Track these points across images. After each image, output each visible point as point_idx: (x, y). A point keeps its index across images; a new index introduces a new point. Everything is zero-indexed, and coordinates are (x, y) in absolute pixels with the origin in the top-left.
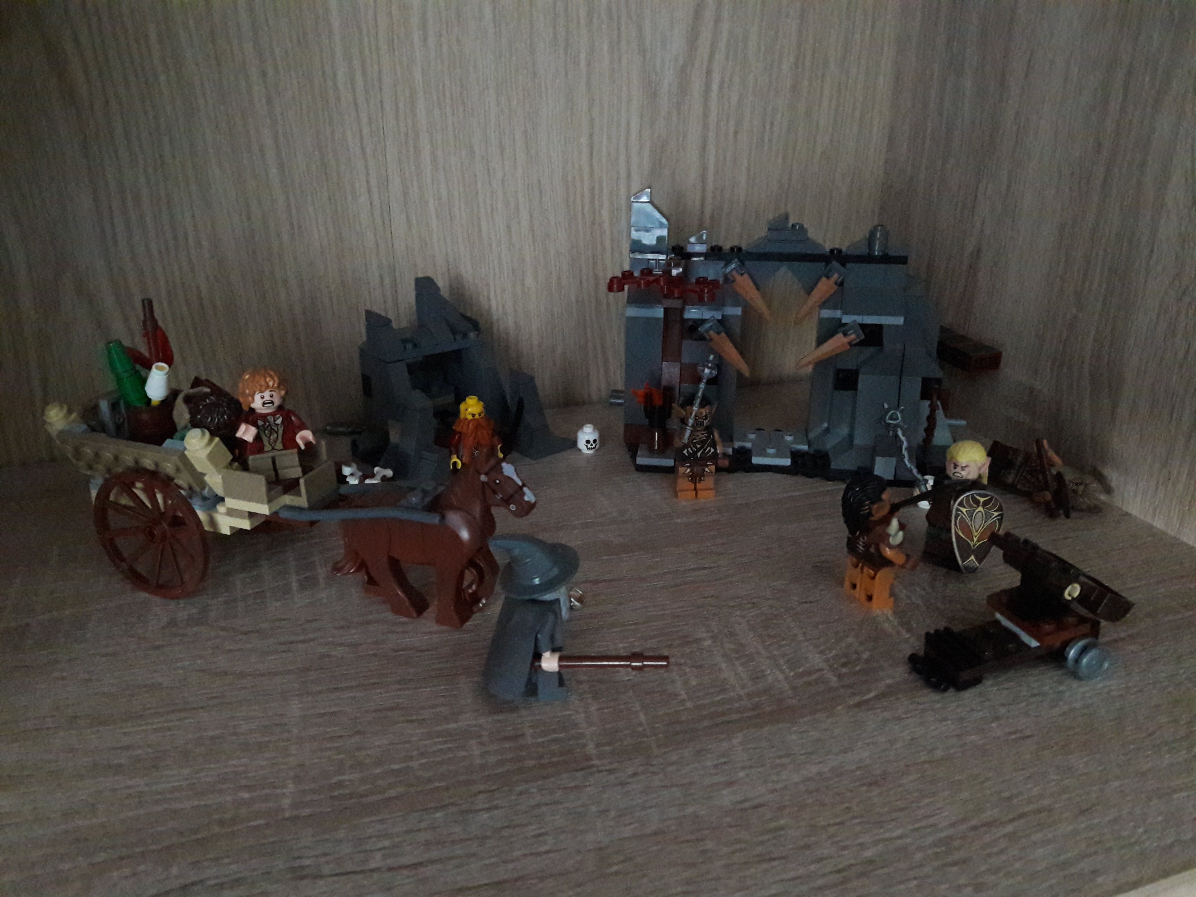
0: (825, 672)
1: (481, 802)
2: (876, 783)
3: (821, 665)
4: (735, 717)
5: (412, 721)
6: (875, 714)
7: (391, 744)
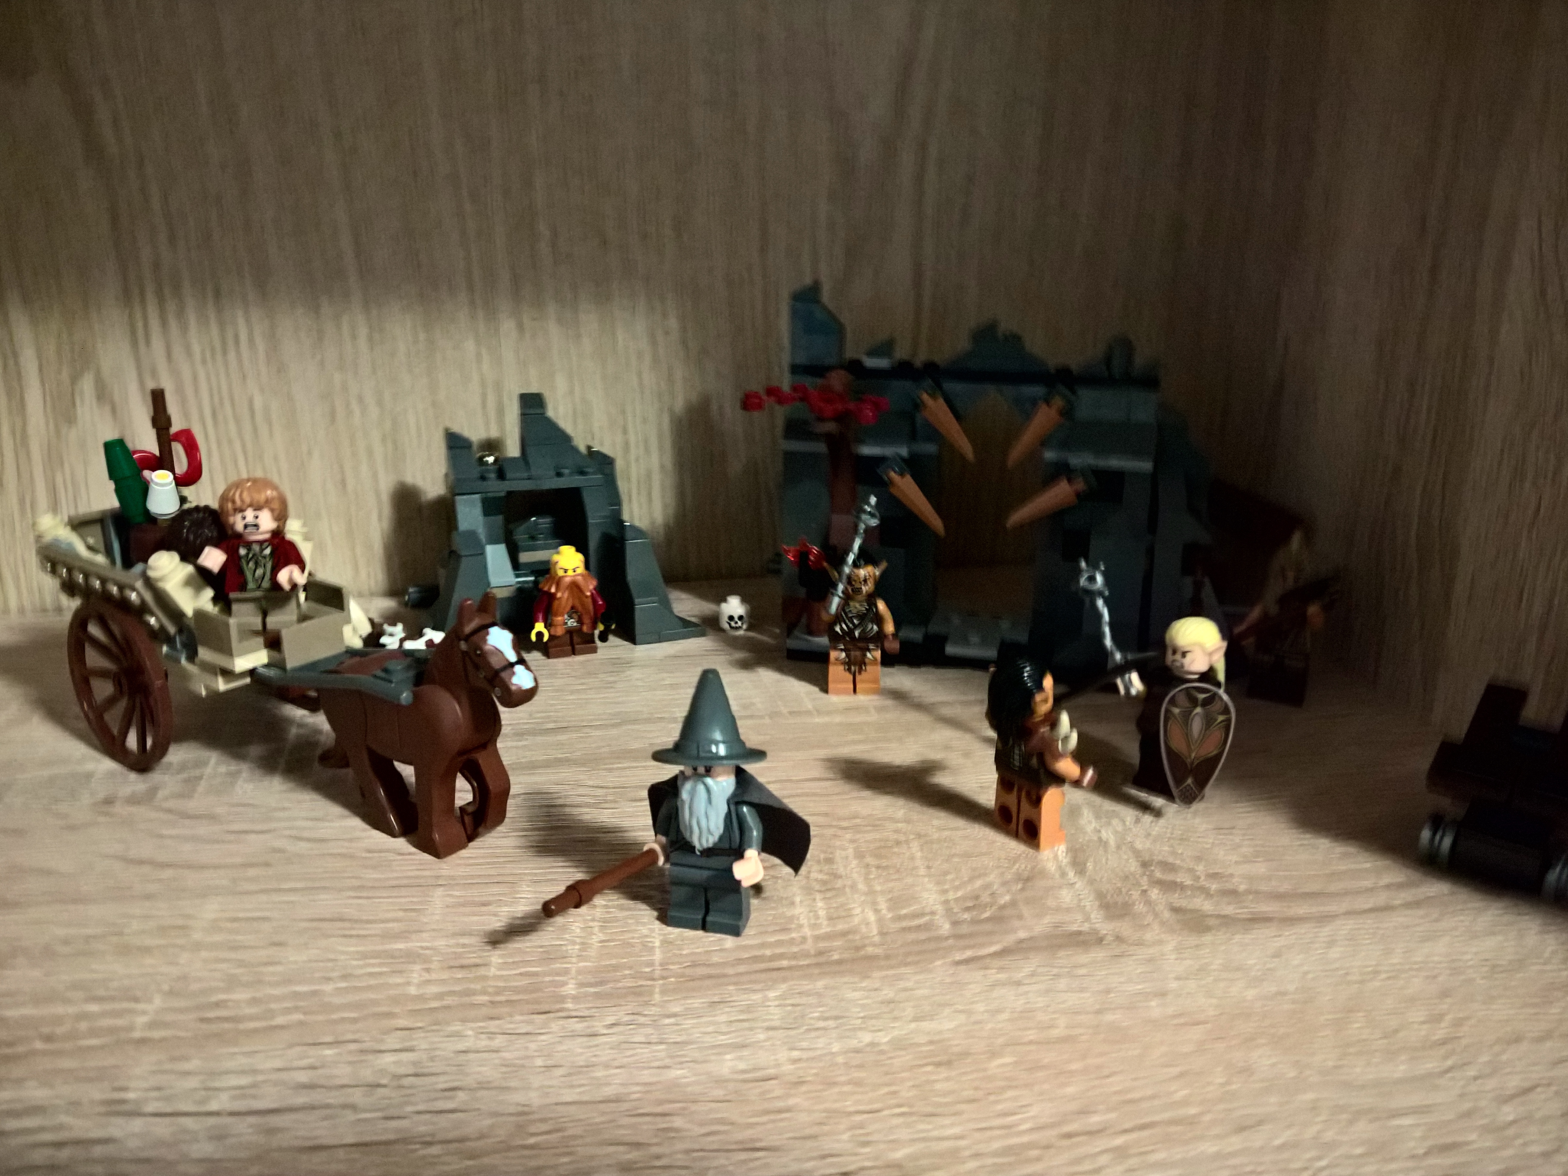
0: (937, 917)
1: (392, 1041)
2: (949, 1063)
3: (934, 908)
4: (785, 963)
5: (351, 936)
6: (984, 976)
7: (310, 961)
